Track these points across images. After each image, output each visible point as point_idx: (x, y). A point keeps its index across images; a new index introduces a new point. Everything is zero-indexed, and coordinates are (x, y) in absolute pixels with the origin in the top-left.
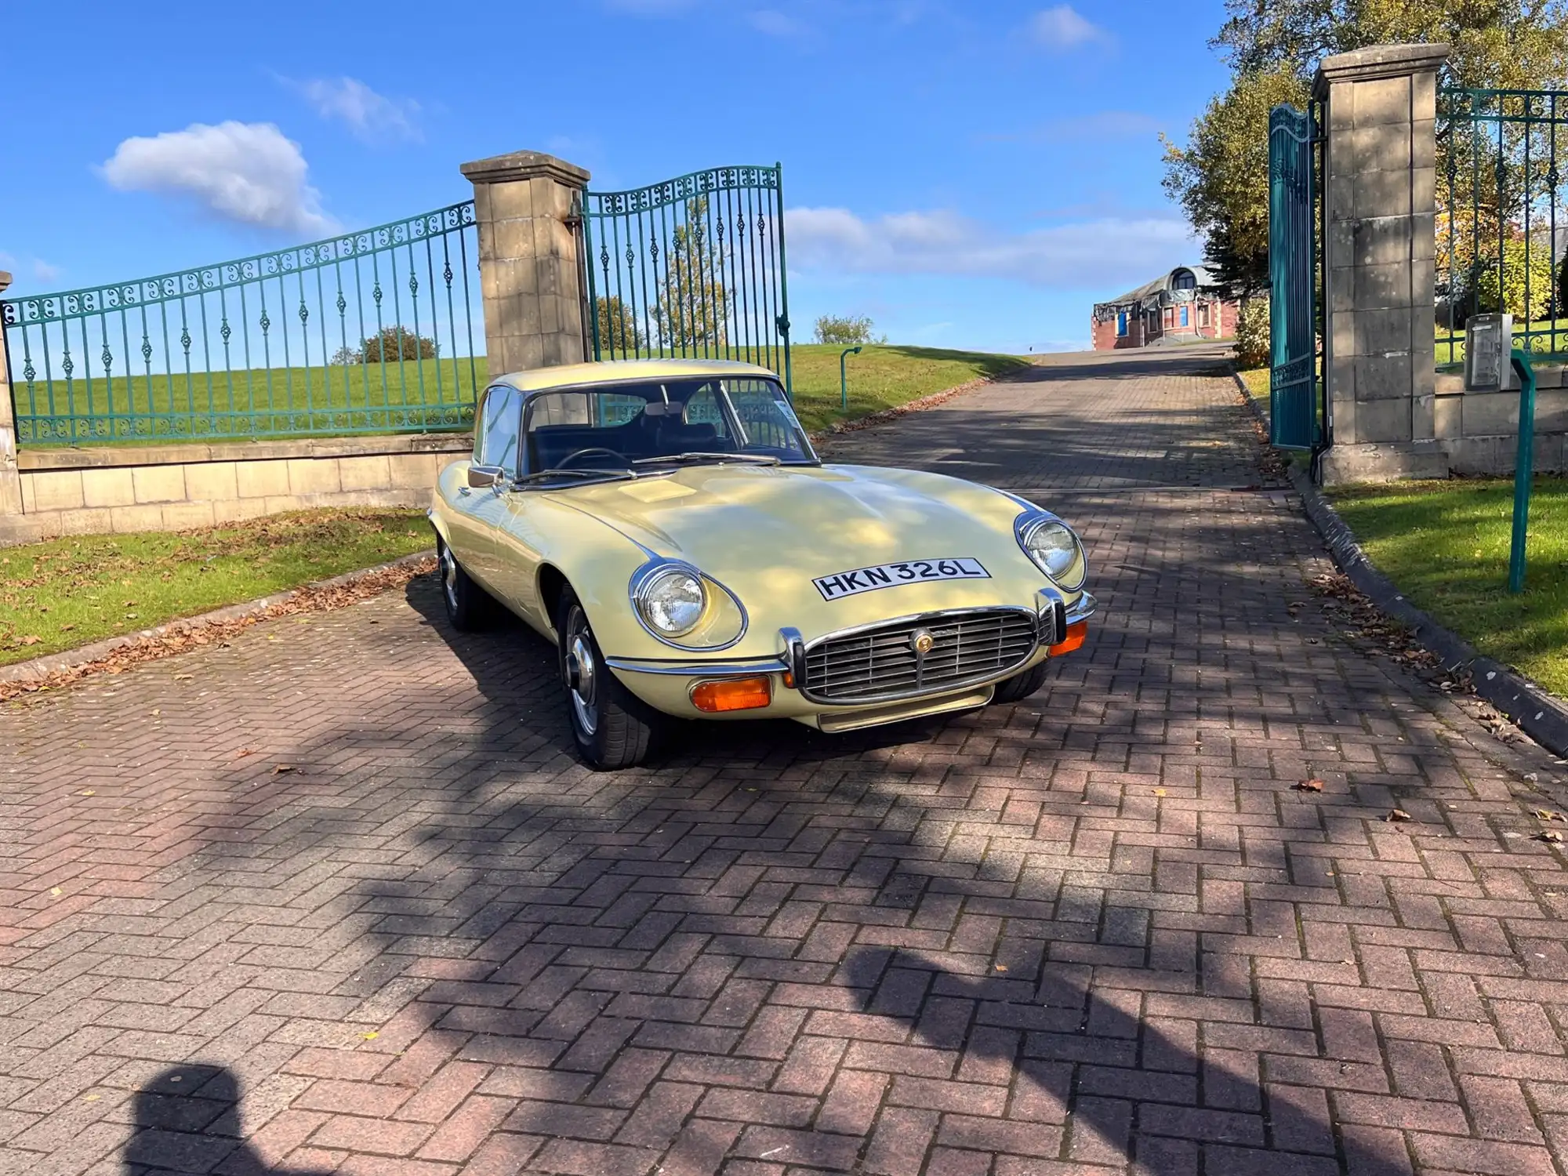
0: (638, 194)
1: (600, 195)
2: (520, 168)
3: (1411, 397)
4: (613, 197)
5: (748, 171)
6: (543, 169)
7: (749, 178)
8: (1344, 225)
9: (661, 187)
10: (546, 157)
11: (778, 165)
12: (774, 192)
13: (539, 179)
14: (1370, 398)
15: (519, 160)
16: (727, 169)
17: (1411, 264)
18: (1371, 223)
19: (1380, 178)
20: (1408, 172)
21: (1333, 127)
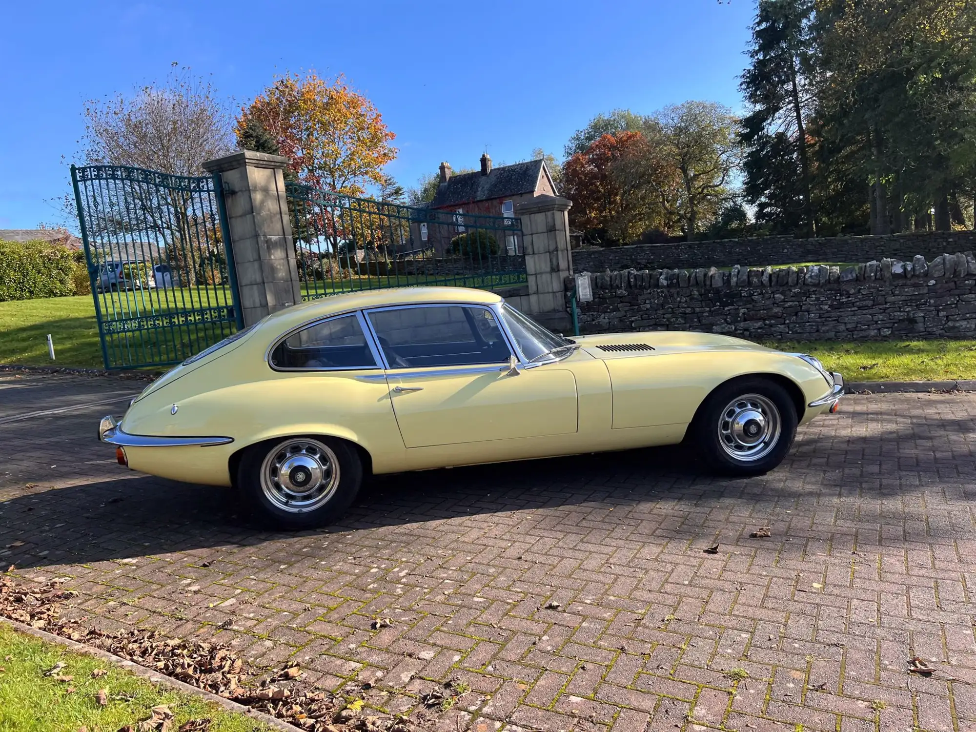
17: (288, 261)
18: (271, 239)
19: (271, 216)
20: (279, 216)
21: (251, 188)
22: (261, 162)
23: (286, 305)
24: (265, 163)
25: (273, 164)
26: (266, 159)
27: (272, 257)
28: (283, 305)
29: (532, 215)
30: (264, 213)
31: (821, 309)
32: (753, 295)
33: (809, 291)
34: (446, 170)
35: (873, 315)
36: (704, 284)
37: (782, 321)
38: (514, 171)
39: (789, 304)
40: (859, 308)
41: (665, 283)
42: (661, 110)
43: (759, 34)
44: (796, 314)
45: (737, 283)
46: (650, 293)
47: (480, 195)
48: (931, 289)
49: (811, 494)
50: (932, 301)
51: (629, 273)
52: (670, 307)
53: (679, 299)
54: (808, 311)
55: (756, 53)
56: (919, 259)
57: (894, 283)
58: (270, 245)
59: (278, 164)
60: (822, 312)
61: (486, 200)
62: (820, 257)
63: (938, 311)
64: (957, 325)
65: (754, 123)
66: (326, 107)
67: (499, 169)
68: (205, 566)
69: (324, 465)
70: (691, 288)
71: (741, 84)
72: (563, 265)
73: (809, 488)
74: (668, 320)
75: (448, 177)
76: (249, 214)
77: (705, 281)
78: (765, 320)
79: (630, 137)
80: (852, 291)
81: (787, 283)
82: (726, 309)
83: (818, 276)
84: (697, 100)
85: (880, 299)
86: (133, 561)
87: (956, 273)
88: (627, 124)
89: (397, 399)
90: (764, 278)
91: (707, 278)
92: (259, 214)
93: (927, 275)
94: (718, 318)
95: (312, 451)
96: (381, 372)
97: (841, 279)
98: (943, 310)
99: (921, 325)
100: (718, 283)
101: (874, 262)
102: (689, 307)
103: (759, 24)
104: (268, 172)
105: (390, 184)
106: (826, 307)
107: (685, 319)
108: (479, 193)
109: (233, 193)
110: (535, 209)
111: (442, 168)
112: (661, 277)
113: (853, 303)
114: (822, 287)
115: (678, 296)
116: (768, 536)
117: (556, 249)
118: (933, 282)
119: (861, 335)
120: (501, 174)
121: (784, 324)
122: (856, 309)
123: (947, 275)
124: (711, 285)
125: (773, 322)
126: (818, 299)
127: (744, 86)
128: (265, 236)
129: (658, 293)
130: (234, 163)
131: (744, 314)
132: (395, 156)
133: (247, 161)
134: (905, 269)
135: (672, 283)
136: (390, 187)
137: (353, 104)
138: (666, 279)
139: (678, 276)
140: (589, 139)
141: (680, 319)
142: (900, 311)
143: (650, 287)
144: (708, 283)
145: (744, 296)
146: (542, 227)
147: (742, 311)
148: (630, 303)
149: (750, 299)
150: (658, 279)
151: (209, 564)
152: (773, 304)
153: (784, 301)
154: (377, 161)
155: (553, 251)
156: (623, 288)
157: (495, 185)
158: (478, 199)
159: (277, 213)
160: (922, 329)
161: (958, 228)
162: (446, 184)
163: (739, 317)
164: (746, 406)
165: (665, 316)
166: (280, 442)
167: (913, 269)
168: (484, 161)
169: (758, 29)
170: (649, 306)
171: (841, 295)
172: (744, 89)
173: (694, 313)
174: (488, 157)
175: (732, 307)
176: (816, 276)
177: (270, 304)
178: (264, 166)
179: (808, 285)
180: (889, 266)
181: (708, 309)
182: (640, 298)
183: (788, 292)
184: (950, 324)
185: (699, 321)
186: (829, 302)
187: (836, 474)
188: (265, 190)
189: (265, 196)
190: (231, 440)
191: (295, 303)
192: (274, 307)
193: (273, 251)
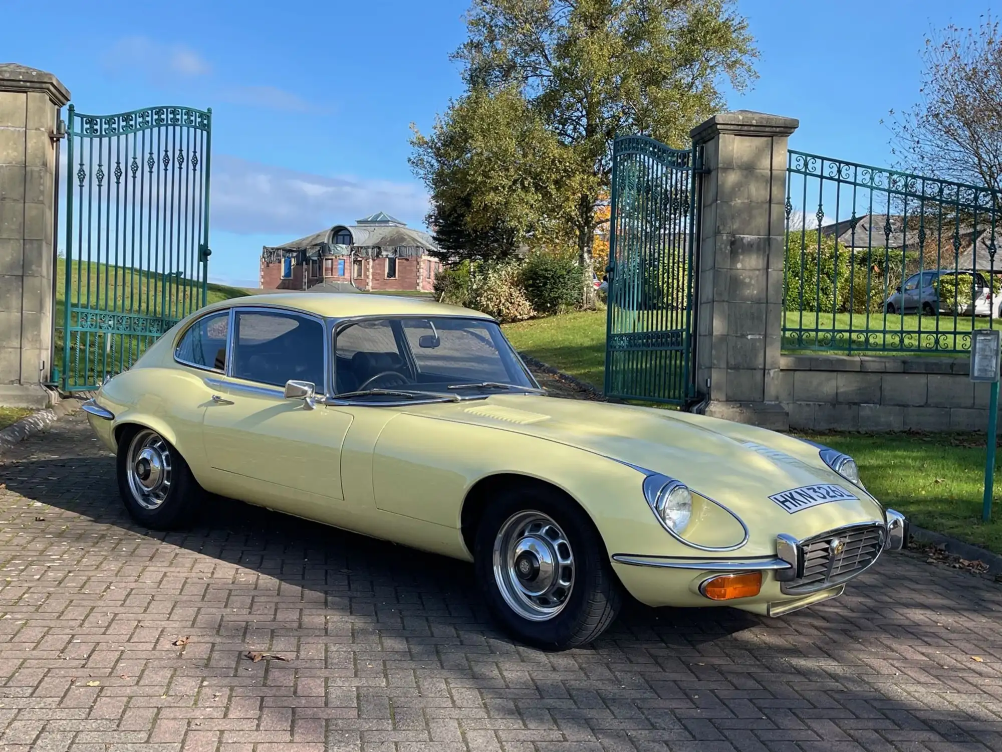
0: (110, 120)
1: (82, 117)
2: (20, 81)
3: (764, 369)
4: (91, 120)
5: (189, 112)
6: (44, 86)
7: (189, 118)
8: (725, 238)
9: (127, 117)
10: (49, 75)
11: (209, 110)
12: (205, 133)
13: (38, 95)
14: (736, 368)
15: (20, 73)
16: (175, 108)
17: (767, 272)
18: (742, 239)
19: (750, 207)
20: (767, 205)
21: (720, 165)
22: (746, 128)
23: (749, 337)
24: (752, 128)
25: (767, 129)
26: (754, 122)
27: (739, 266)
28: (743, 336)
30: (737, 201)
58: (736, 247)
59: (778, 130)
76: (714, 202)
89: (209, 409)
96: (222, 378)
104: (759, 142)
109: (709, 172)
128: (732, 234)
130: (710, 131)
133: (719, 127)
159: (762, 202)
177: (715, 333)
178: (752, 133)
188: (749, 169)
189: (746, 177)
190: (111, 417)
191: (765, 336)
192: (724, 338)
193: (741, 257)
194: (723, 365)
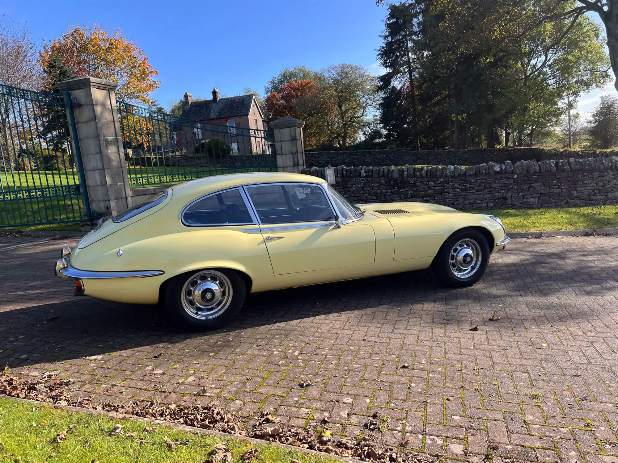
8: (102, 138)
14: (117, 199)
17: (119, 154)
18: (108, 139)
19: (107, 123)
20: (113, 123)
21: (94, 103)
22: (101, 85)
23: (119, 184)
24: (103, 86)
25: (108, 87)
26: (104, 83)
27: (109, 151)
28: (117, 184)
29: (281, 130)
30: (103, 121)
31: (455, 191)
32: (416, 182)
33: (449, 181)
34: (189, 98)
35: (484, 195)
36: (388, 175)
37: (433, 198)
38: (234, 100)
39: (437, 188)
40: (477, 191)
41: (364, 174)
42: (326, 68)
43: (389, 26)
44: (441, 194)
45: (407, 175)
46: (355, 181)
47: (213, 115)
48: (515, 180)
49: (505, 295)
50: (515, 187)
51: (342, 168)
52: (368, 190)
53: (373, 185)
54: (448, 192)
55: (387, 37)
56: (508, 163)
57: (496, 176)
58: (108, 143)
59: (112, 87)
60: (456, 193)
61: (217, 119)
62: (425, 162)
63: (519, 193)
64: (529, 200)
65: (386, 79)
66: (108, 50)
67: (224, 99)
68: (155, 357)
69: (222, 288)
70: (380, 178)
71: (378, 55)
72: (301, 162)
73: (503, 292)
74: (366, 197)
75: (190, 102)
76: (93, 120)
77: (388, 174)
78: (423, 197)
79: (307, 84)
80: (473, 181)
81: (436, 175)
82: (401, 190)
83: (454, 172)
84: (348, 63)
85: (488, 185)
86: (100, 357)
87: (528, 172)
88: (304, 75)
89: (269, 244)
90: (423, 172)
91: (390, 172)
92: (99, 121)
93: (513, 172)
94: (396, 196)
95: (214, 279)
96: (257, 226)
97: (467, 174)
98: (521, 192)
99: (510, 200)
100: (396, 175)
101: (485, 164)
102: (379, 189)
103: (389, 19)
104: (105, 92)
105: (155, 105)
106: (458, 190)
107: (377, 196)
108: (212, 114)
109: (80, 106)
110: (284, 126)
111: (186, 96)
112: (362, 171)
113: (473, 188)
114: (456, 178)
115: (372, 183)
116: (499, 320)
117: (297, 152)
118: (516, 176)
119: (477, 206)
120: (226, 102)
121: (434, 200)
122: (475, 191)
123: (523, 172)
124: (392, 176)
125: (428, 198)
126: (453, 185)
127: (380, 56)
128: (104, 136)
129: (360, 180)
130: (81, 85)
131: (411, 193)
132: (158, 86)
133: (91, 83)
134: (501, 169)
135: (368, 175)
136: (154, 107)
137: (127, 49)
138: (365, 172)
139: (372, 171)
140: (281, 82)
141: (373, 197)
142: (499, 193)
143: (355, 177)
144: (390, 175)
145: (412, 183)
146: (288, 137)
147: (410, 192)
148: (343, 186)
149: (415, 185)
150: (360, 172)
151: (159, 356)
152: (428, 188)
153: (434, 186)
154: (146, 90)
155: (295, 153)
156: (339, 177)
157: (222, 109)
158: (211, 117)
159: (111, 121)
160: (510, 203)
161: (498, 147)
162: (189, 107)
163: (408, 195)
164: (463, 246)
165: (365, 195)
166: (194, 274)
167: (506, 169)
168: (214, 93)
169: (388, 22)
170: (354, 189)
171: (467, 183)
172: (380, 58)
173: (381, 193)
174: (217, 90)
175: (404, 190)
176: (453, 171)
177: (108, 184)
178: (102, 88)
179: (448, 177)
180: (493, 167)
181: (390, 191)
182: (349, 183)
183: (437, 181)
184: (525, 200)
185: (385, 198)
186: (460, 187)
187: (511, 284)
188: (104, 105)
189: (104, 109)
190: (163, 272)
191: (124, 183)
192: (111, 185)
193: (109, 147)
194: (113, 199)
